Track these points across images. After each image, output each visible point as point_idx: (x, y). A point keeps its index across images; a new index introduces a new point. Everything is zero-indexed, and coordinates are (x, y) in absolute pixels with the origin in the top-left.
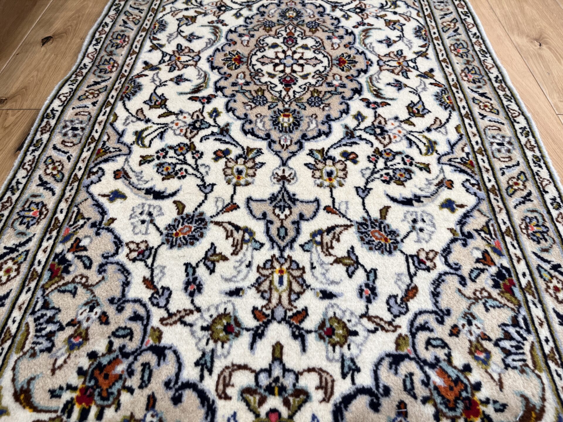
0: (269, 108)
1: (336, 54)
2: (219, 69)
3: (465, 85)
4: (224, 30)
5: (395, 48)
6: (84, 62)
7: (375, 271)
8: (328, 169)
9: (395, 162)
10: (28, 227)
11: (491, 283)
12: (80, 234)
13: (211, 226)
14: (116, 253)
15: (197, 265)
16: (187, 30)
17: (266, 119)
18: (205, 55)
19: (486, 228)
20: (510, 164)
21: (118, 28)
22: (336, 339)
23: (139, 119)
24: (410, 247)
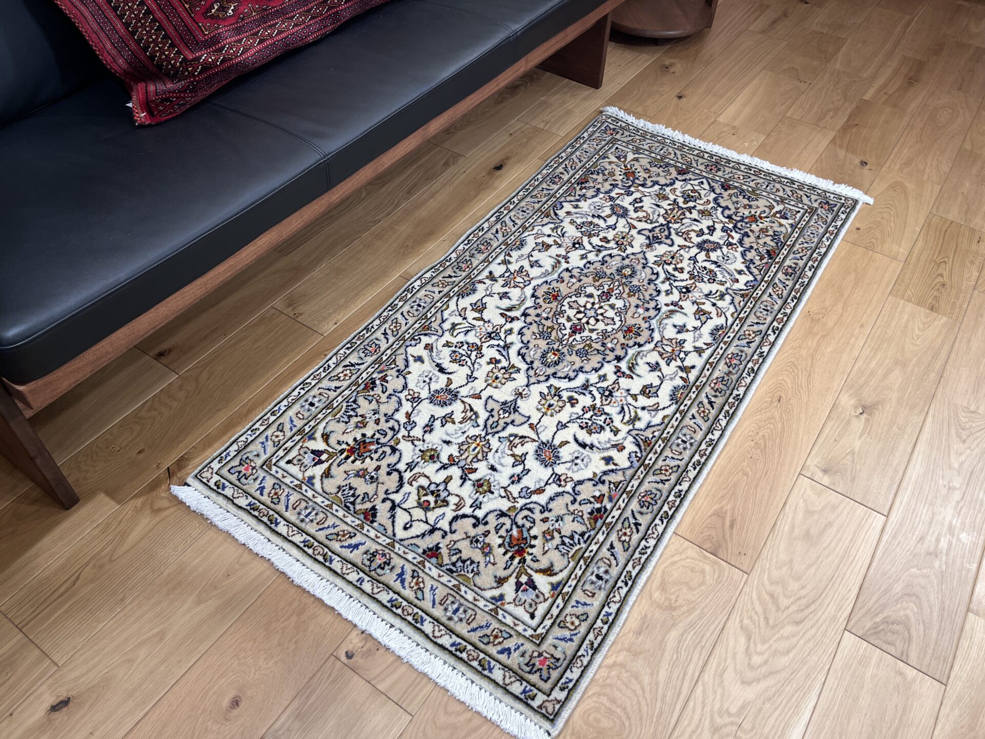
0: (548, 344)
1: (631, 322)
2: (537, 298)
3: (707, 389)
4: (564, 266)
5: (682, 336)
6: (451, 256)
7: (529, 470)
8: (552, 402)
9: (599, 418)
10: (365, 356)
11: (589, 510)
12: (389, 373)
13: (459, 402)
14: (401, 392)
15: (437, 419)
16: (536, 256)
17: (539, 351)
18: (534, 283)
20: (676, 457)
21: (489, 235)
22: (481, 490)
23: (460, 315)
24: (560, 469)
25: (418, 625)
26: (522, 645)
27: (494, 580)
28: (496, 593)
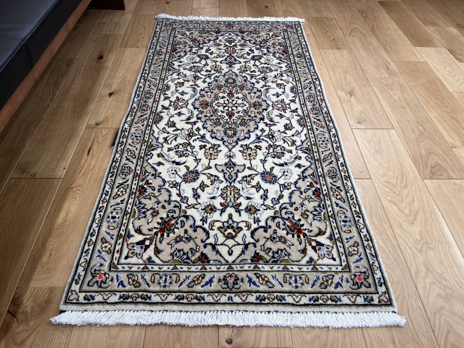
0: (222, 127)
1: (252, 101)
2: (198, 109)
3: (311, 115)
4: (199, 89)
5: (280, 98)
6: (133, 106)
7: (267, 190)
8: (249, 152)
9: (277, 149)
10: (126, 176)
11: (312, 193)
12: (148, 178)
13: (201, 175)
14: (164, 185)
15: (197, 189)
16: (180, 89)
17: (221, 132)
18: (190, 102)
19: (313, 174)
20: (326, 149)
21: (147, 89)
22: (252, 212)
23: (164, 132)
24: (282, 181)
25: (283, 302)
26: (342, 276)
27: (299, 253)
28: (307, 259)
